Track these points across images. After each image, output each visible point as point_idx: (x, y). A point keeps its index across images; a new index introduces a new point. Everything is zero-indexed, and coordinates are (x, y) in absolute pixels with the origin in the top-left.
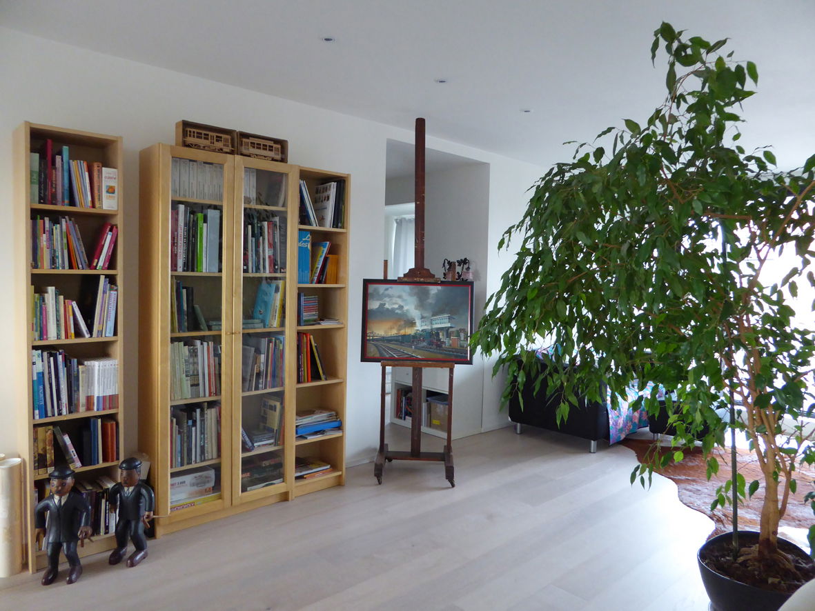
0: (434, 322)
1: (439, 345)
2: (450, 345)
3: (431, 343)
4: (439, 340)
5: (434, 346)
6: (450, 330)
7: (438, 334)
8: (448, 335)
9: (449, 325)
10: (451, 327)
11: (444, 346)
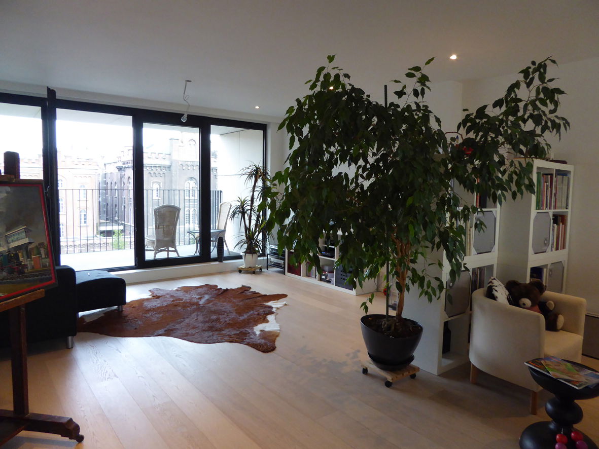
0: (10, 240)
1: (20, 270)
2: (33, 268)
3: (11, 271)
4: (19, 264)
5: (16, 274)
6: (30, 247)
7: (17, 256)
8: (29, 256)
9: (26, 241)
10: (30, 243)
11: (26, 270)
